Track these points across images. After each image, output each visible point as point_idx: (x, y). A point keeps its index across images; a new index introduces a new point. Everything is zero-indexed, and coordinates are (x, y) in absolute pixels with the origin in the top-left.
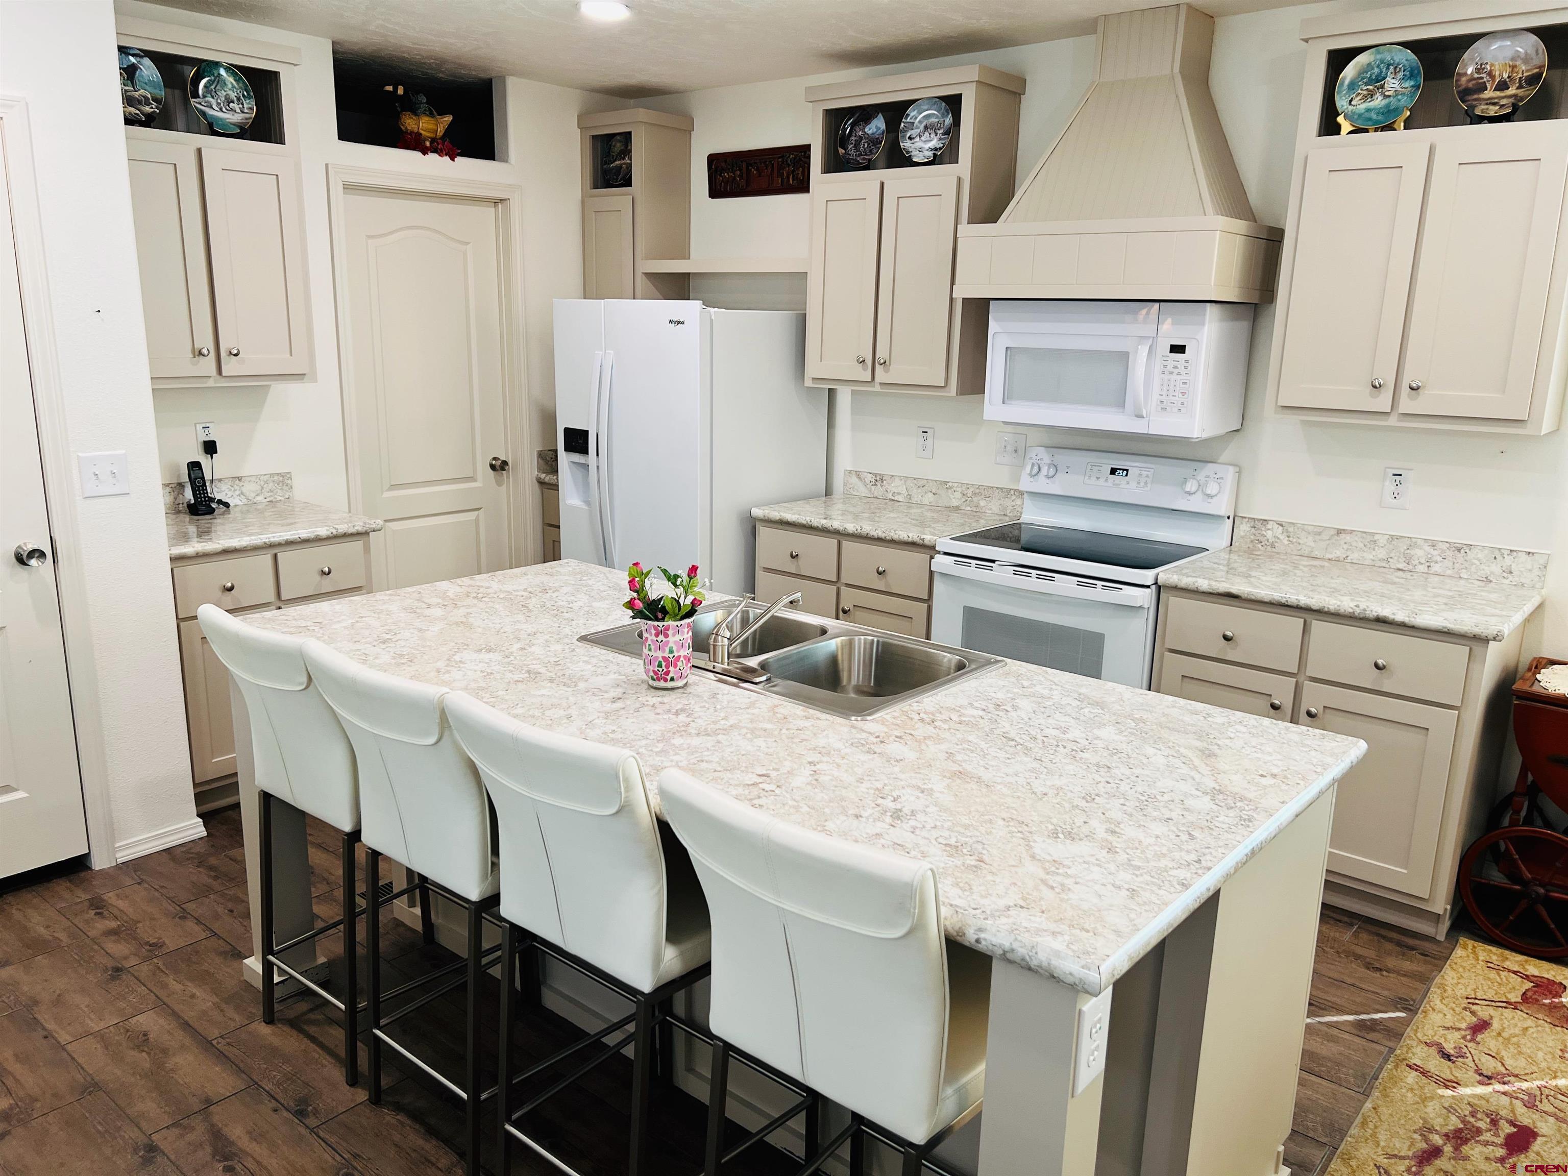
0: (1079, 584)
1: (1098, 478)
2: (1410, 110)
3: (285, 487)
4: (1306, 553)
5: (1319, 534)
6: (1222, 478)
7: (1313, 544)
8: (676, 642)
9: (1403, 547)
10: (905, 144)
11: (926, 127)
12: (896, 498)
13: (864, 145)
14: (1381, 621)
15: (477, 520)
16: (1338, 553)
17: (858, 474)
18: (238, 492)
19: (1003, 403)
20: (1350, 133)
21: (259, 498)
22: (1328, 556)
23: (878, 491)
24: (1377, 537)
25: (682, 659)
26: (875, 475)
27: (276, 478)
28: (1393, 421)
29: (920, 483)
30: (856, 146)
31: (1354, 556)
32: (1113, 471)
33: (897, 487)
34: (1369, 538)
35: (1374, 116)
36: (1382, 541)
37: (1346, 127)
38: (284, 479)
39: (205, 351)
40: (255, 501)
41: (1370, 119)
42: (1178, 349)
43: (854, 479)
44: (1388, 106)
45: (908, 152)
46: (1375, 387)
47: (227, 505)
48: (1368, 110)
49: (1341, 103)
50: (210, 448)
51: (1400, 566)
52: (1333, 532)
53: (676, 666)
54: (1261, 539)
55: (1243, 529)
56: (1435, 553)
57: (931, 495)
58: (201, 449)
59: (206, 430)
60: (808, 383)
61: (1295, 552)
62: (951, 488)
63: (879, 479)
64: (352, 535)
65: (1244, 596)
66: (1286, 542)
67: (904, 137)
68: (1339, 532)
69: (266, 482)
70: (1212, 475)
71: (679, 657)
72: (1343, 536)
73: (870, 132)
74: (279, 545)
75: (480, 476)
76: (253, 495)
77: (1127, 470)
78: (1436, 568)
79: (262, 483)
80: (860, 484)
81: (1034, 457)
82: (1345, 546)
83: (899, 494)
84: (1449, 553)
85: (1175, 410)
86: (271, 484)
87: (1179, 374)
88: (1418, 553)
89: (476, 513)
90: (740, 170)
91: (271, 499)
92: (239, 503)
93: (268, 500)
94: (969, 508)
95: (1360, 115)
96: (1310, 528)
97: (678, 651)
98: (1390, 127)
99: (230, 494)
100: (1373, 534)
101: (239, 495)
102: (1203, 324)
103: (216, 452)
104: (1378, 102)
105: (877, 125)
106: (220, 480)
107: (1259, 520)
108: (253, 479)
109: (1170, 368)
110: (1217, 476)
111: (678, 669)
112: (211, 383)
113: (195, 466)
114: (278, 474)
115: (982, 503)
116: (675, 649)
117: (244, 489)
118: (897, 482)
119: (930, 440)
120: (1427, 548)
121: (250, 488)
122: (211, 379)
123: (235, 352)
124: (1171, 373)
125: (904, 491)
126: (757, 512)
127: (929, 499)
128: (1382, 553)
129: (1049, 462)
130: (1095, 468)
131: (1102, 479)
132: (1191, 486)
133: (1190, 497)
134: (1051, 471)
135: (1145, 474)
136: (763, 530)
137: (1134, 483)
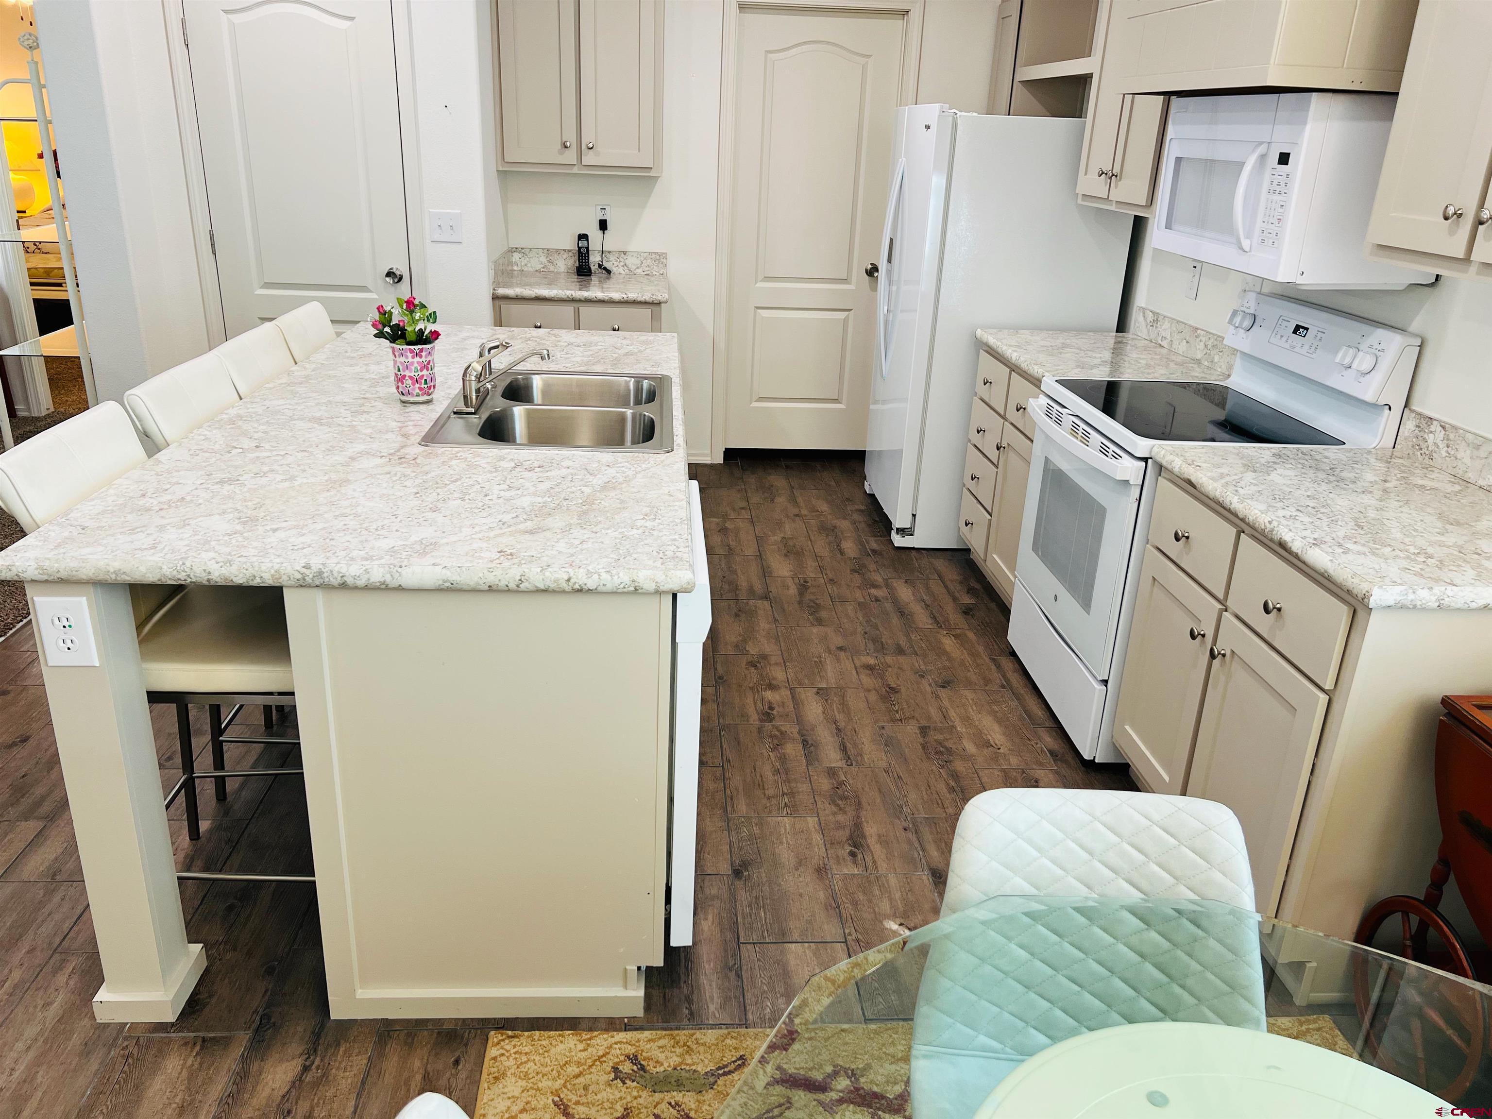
0: (1101, 446)
1: (1282, 336)
3: (661, 266)
5: (1479, 447)
6: (1383, 351)
7: (1468, 462)
8: (401, 363)
12: (1163, 344)
14: (1283, 548)
15: (846, 320)
17: (1145, 312)
18: (622, 264)
19: (1167, 227)
21: (639, 271)
23: (1153, 333)
25: (407, 378)
26: (1154, 313)
27: (654, 256)
29: (1181, 327)
32: (1298, 328)
33: (1165, 331)
38: (660, 258)
39: (568, 144)
40: (635, 272)
42: (1284, 159)
43: (1142, 318)
46: (1447, 217)
47: (609, 272)
50: (603, 225)
53: (403, 383)
54: (1424, 445)
55: (1410, 427)
57: (1185, 342)
58: (597, 225)
59: (603, 211)
61: (1450, 470)
62: (1198, 336)
63: (1156, 319)
64: (640, 303)
65: (1198, 486)
66: (1444, 454)
69: (645, 259)
70: (1376, 346)
71: (405, 376)
74: (580, 301)
75: (854, 279)
76: (634, 267)
77: (1307, 329)
79: (642, 259)
80: (1144, 321)
83: (1164, 339)
85: (1271, 243)
86: (649, 261)
87: (1280, 192)
89: (847, 313)
91: (648, 272)
92: (623, 273)
93: (645, 273)
94: (1206, 363)
96: (1471, 438)
97: (404, 371)
99: (616, 264)
101: (623, 266)
102: (1305, 123)
103: (606, 229)
106: (609, 252)
107: (1426, 417)
108: (635, 254)
109: (1275, 183)
110: (1380, 347)
111: (404, 385)
112: (575, 170)
113: (583, 237)
114: (655, 253)
115: (1216, 359)
116: (401, 368)
117: (627, 262)
118: (1166, 324)
119: (1197, 278)
121: (632, 261)
122: (576, 167)
123: (591, 145)
124: (1275, 191)
125: (1169, 337)
126: (979, 334)
127: (1181, 348)
129: (1252, 311)
130: (1285, 323)
131: (1284, 339)
132: (1344, 355)
133: (1345, 373)
134: (1247, 323)
135: (1320, 335)
136: (983, 355)
137: (1306, 347)
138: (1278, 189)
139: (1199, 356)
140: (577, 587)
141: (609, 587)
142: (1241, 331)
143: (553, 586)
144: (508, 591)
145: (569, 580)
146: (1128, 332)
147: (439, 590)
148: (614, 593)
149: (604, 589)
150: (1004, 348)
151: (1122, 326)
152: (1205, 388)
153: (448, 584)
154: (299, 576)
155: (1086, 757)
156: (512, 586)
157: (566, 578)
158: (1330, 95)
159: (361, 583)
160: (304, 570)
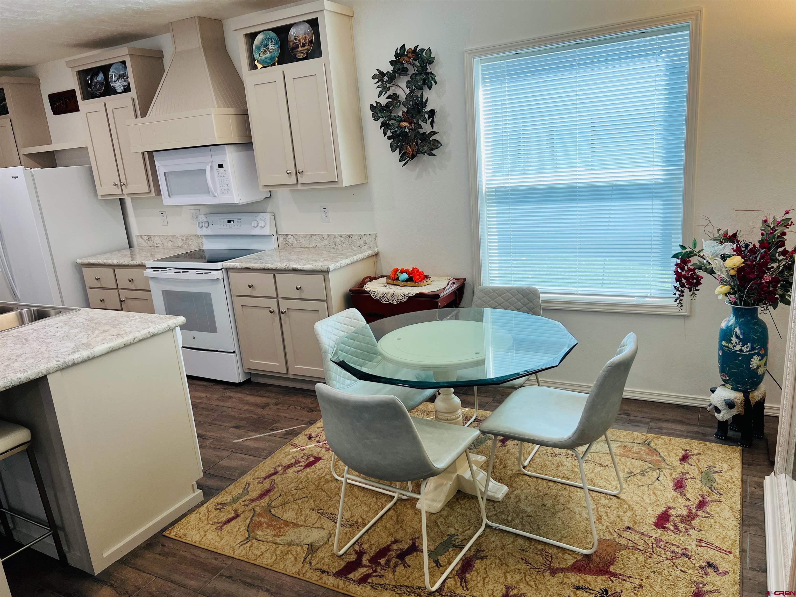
0: (197, 273)
2: (278, 58)
4: (303, 246)
5: (305, 237)
6: (266, 219)
7: (304, 242)
9: (332, 238)
10: (113, 84)
11: (119, 76)
12: (158, 246)
13: (98, 86)
14: (295, 271)
16: (313, 244)
17: (141, 237)
19: (169, 197)
20: (262, 68)
22: (310, 246)
23: (151, 243)
24: (324, 236)
26: (147, 236)
28: (299, 187)
29: (166, 237)
30: (95, 86)
31: (319, 245)
32: (229, 221)
33: (157, 240)
34: (321, 236)
35: (268, 61)
36: (326, 237)
37: (259, 66)
41: (266, 62)
42: (221, 166)
43: (140, 240)
44: (271, 56)
45: (115, 88)
46: (288, 174)
48: (266, 58)
49: (256, 56)
51: (334, 246)
52: (310, 236)
54: (288, 243)
55: (281, 239)
56: (342, 239)
57: (170, 242)
60: (100, 198)
61: (300, 247)
62: (177, 238)
63: (150, 238)
65: (252, 268)
66: (296, 243)
67: (112, 81)
68: (312, 235)
72: (313, 237)
73: (99, 80)
77: (233, 220)
78: (344, 245)
80: (142, 241)
81: (200, 219)
82: (315, 241)
83: (159, 243)
84: (347, 239)
85: (226, 192)
87: (224, 176)
88: (338, 240)
90: (63, 101)
94: (186, 246)
95: (263, 61)
96: (302, 235)
98: (274, 65)
100: (322, 235)
102: (226, 154)
104: (268, 55)
105: (100, 77)
107: (285, 235)
109: (220, 174)
110: (263, 219)
115: (190, 243)
118: (157, 238)
119: (165, 217)
120: (340, 238)
124: (221, 176)
125: (160, 242)
126: (79, 261)
127: (170, 244)
128: (326, 242)
129: (205, 221)
130: (222, 221)
131: (225, 226)
132: (254, 224)
133: (256, 229)
134: (207, 225)
135: (239, 221)
136: (84, 269)
137: (236, 226)
138: (222, 175)
139: (180, 244)
140: (152, 334)
141: (162, 331)
142: (204, 228)
143: (144, 337)
144: (131, 344)
145: (149, 333)
146: (134, 247)
147: (108, 353)
148: (163, 333)
149: (159, 332)
150: (105, 261)
151: (131, 246)
152: (189, 255)
153: (111, 349)
154: (56, 366)
155: (237, 382)
156: (132, 342)
157: (148, 332)
158: (230, 145)
159: (80, 360)
160: (58, 363)
